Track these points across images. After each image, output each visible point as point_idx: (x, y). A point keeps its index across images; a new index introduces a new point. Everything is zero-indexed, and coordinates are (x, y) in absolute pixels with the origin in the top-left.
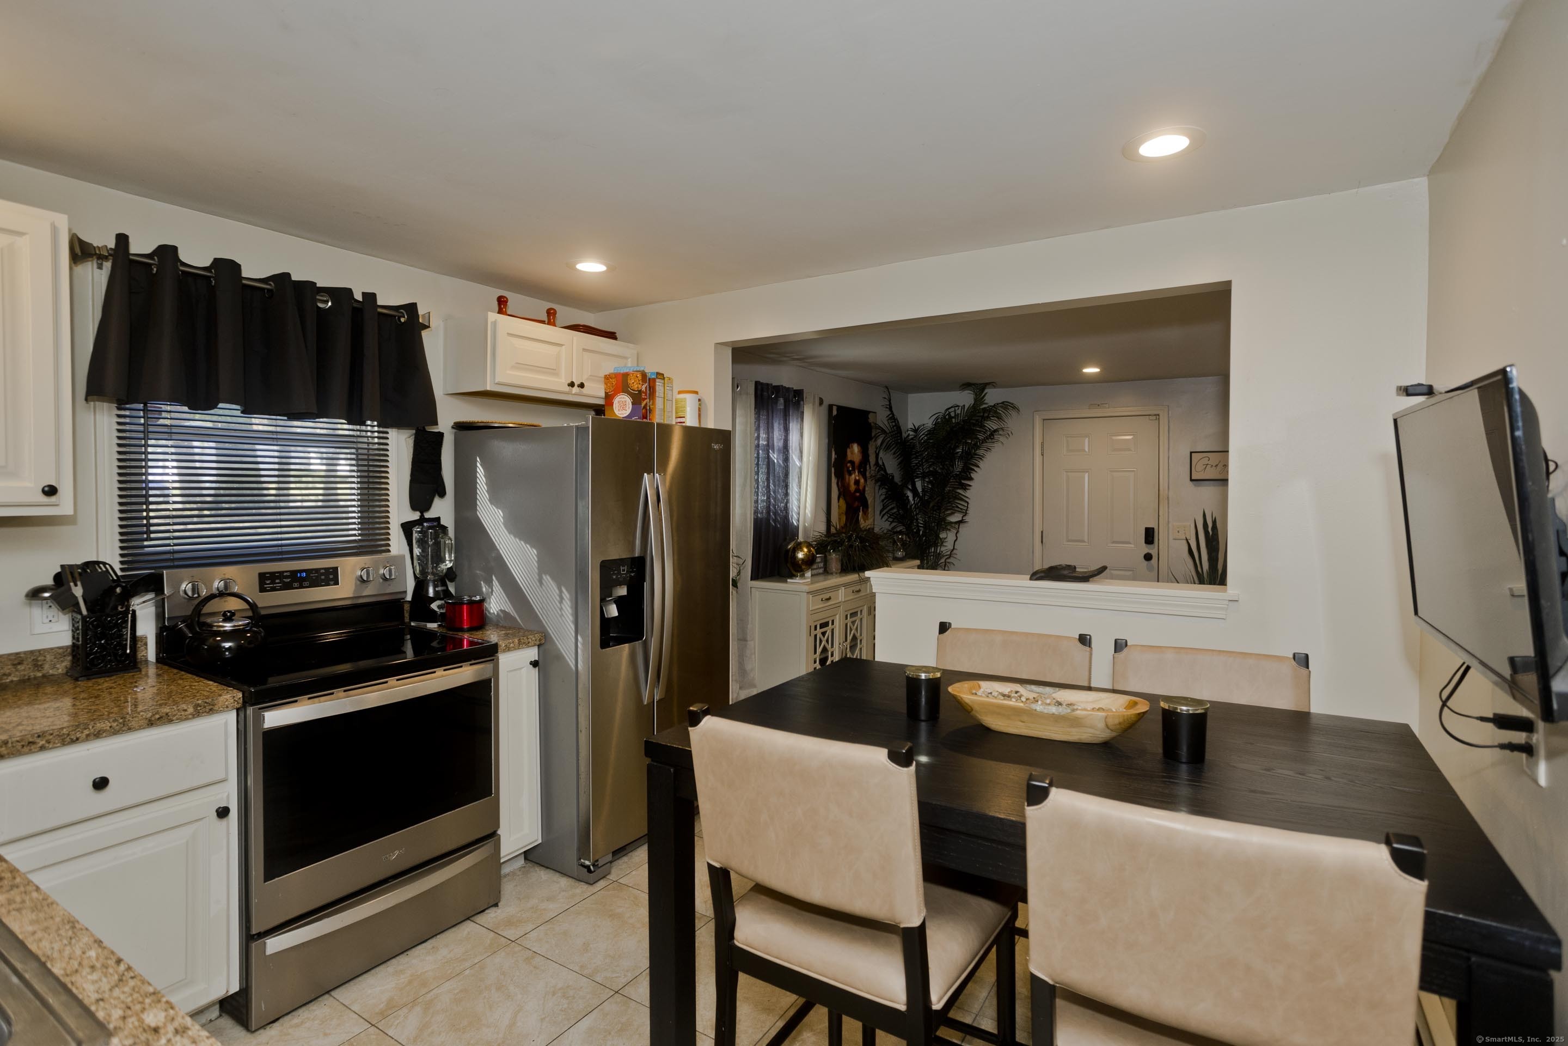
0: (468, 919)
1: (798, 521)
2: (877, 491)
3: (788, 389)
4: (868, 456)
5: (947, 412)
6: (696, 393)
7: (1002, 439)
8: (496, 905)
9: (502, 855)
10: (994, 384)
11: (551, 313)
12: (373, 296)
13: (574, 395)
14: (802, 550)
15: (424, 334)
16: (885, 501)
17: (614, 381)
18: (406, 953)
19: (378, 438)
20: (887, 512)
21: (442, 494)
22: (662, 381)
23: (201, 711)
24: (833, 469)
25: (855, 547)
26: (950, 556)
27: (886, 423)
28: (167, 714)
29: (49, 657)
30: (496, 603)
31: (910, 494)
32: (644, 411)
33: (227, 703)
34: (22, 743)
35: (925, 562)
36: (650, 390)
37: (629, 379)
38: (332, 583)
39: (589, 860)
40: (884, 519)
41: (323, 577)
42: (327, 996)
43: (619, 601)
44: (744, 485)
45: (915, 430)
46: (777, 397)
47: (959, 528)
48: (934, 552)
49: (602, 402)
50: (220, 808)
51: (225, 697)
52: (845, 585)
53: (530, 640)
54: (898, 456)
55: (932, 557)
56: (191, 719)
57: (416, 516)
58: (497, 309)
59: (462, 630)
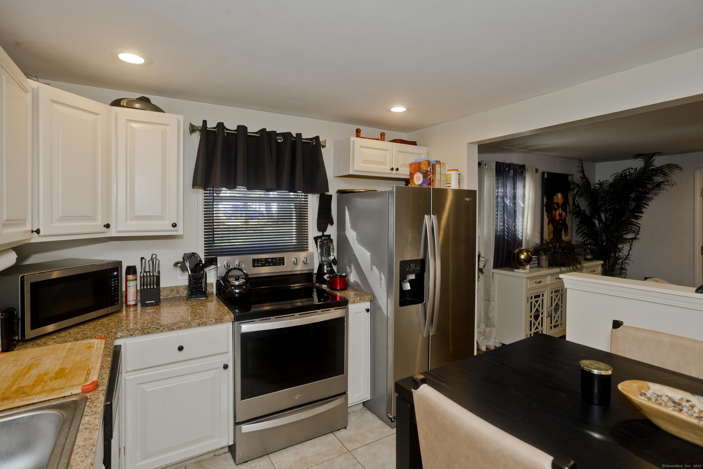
0: (332, 432)
1: (522, 236)
2: (574, 220)
3: (515, 165)
4: (568, 200)
5: (624, 173)
6: (457, 170)
7: (667, 187)
8: (345, 428)
9: (349, 403)
10: (661, 153)
11: (383, 135)
12: (300, 135)
13: (394, 175)
14: (523, 254)
15: (323, 150)
16: (579, 225)
17: (414, 166)
18: (302, 443)
19: (304, 198)
20: (581, 232)
21: (332, 224)
22: (439, 165)
23: (217, 322)
24: (545, 208)
25: (558, 252)
26: (626, 259)
27: (580, 180)
28: (205, 322)
29: (181, 289)
30: (353, 278)
31: (597, 222)
32: (429, 181)
33: (228, 319)
34: (155, 329)
35: (607, 261)
36: (433, 170)
37: (421, 165)
38: (282, 264)
39: (392, 416)
40: (578, 235)
41: (278, 262)
42: (267, 456)
43: (411, 282)
44: (489, 218)
45: (601, 184)
46: (509, 170)
47: (632, 242)
48: (613, 256)
49: (408, 177)
50: (225, 364)
51: (227, 316)
52: (551, 275)
53: (366, 298)
54: (588, 199)
55: (612, 259)
56: (214, 324)
57: (320, 234)
58: (356, 135)
59: (336, 290)
